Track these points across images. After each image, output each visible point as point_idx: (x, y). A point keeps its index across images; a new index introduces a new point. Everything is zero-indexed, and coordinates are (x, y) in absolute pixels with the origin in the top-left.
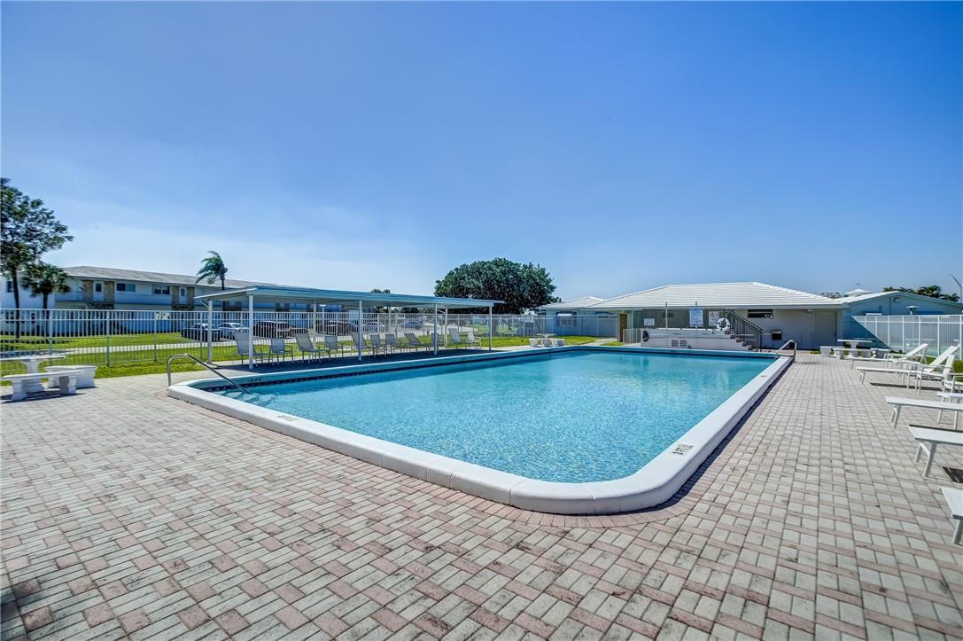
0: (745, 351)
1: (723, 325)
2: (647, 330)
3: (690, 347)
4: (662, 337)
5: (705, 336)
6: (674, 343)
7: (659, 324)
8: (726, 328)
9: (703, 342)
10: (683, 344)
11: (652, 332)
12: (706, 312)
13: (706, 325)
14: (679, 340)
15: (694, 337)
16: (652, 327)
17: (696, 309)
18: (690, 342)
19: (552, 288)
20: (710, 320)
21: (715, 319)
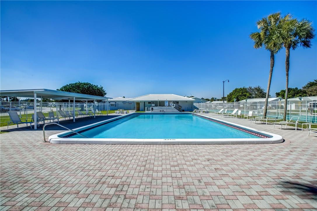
0: (179, 112)
1: (173, 105)
2: (153, 107)
3: (165, 112)
4: (157, 109)
5: (169, 109)
6: (160, 111)
7: (156, 106)
8: (174, 106)
9: (168, 110)
10: (163, 111)
11: (154, 108)
12: (169, 102)
13: (169, 106)
14: (162, 110)
15: (165, 109)
16: (154, 106)
17: (167, 101)
18: (165, 110)
19: (105, 94)
20: (170, 104)
21: (171, 104)
